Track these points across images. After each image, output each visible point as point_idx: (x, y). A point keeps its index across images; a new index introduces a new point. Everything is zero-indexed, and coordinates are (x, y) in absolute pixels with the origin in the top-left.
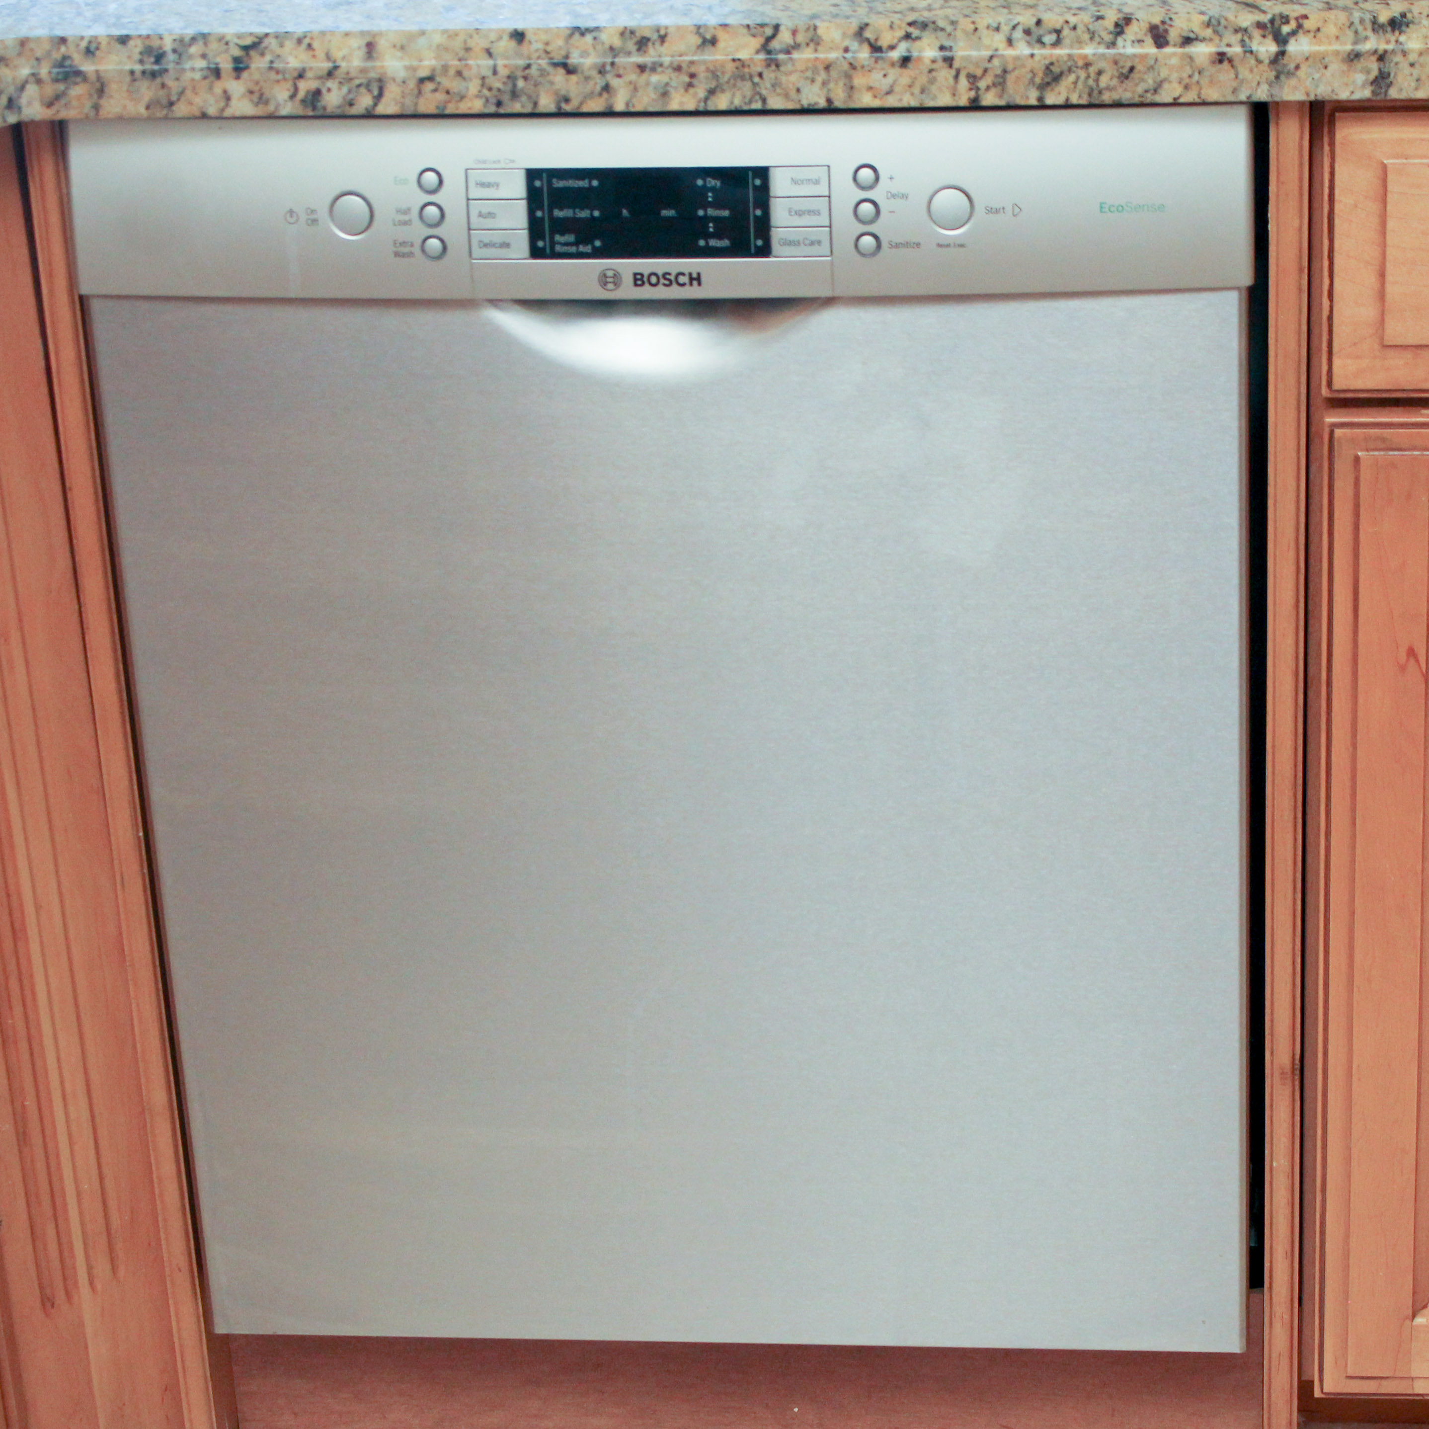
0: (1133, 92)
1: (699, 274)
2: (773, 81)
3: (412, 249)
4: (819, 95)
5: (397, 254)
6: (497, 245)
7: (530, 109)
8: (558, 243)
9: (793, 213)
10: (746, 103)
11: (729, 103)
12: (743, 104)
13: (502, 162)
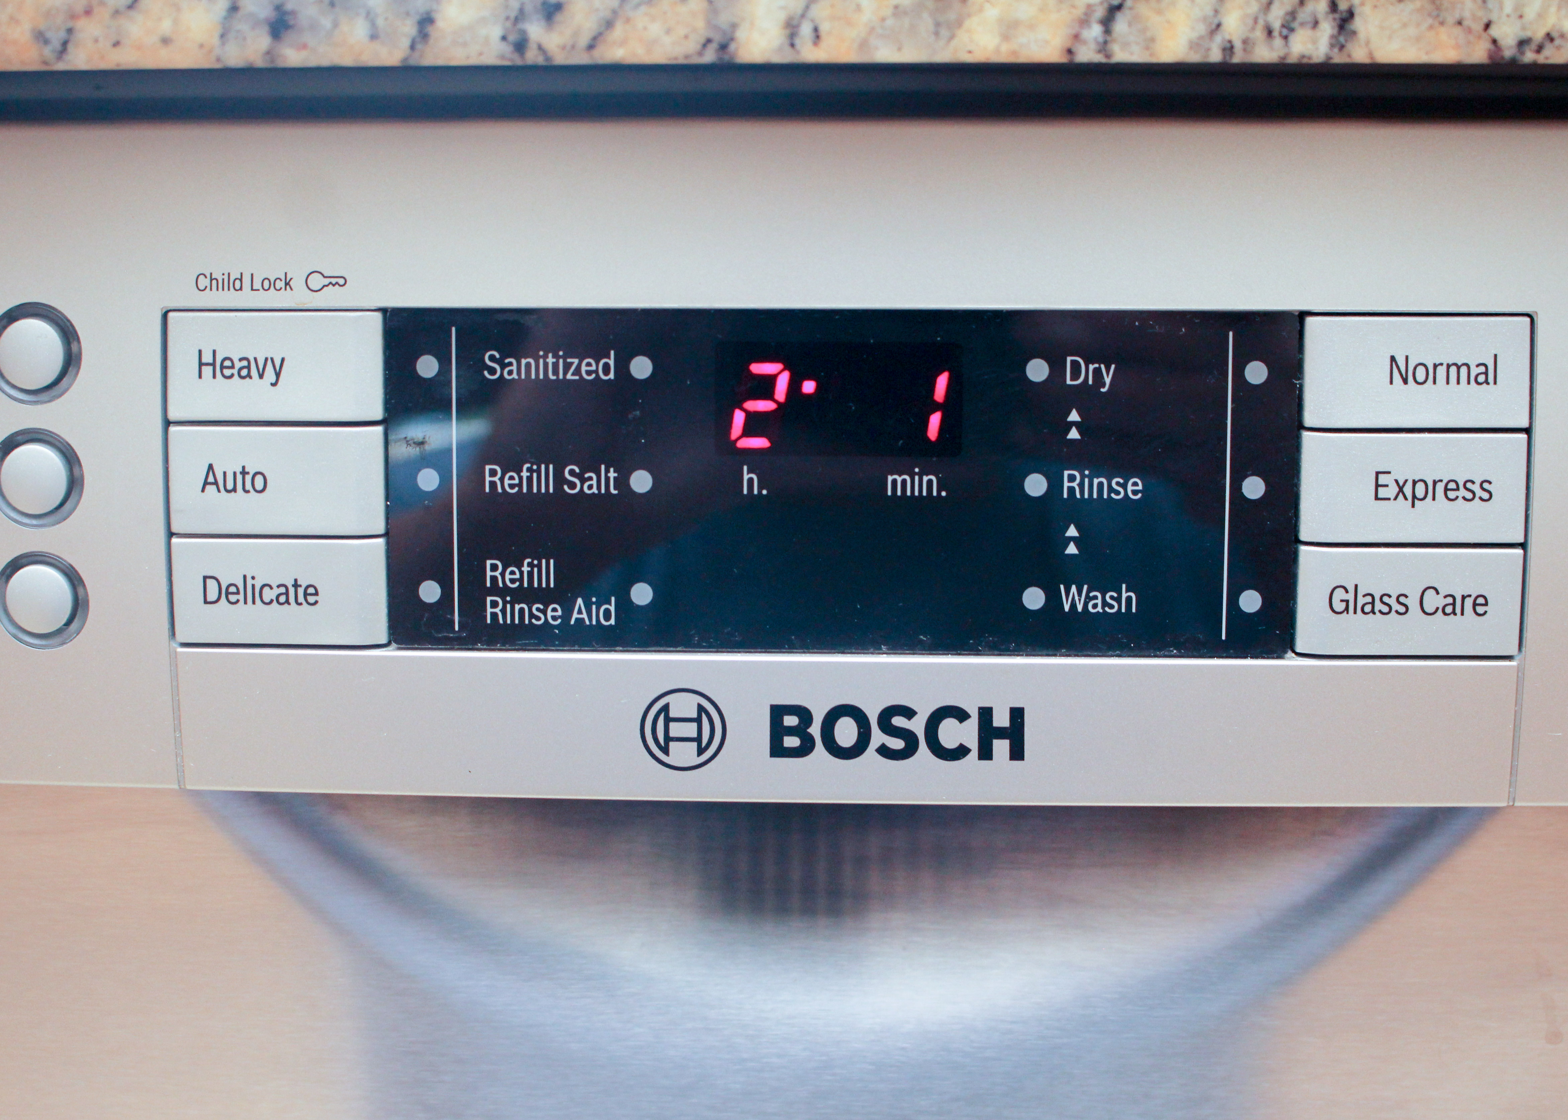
1: (1017, 714)
6: (268, 595)
7: (405, 43)
8: (495, 590)
9: (1393, 490)
10: (1270, 32)
11: (1202, 29)
12: (1259, 34)
13: (298, 283)
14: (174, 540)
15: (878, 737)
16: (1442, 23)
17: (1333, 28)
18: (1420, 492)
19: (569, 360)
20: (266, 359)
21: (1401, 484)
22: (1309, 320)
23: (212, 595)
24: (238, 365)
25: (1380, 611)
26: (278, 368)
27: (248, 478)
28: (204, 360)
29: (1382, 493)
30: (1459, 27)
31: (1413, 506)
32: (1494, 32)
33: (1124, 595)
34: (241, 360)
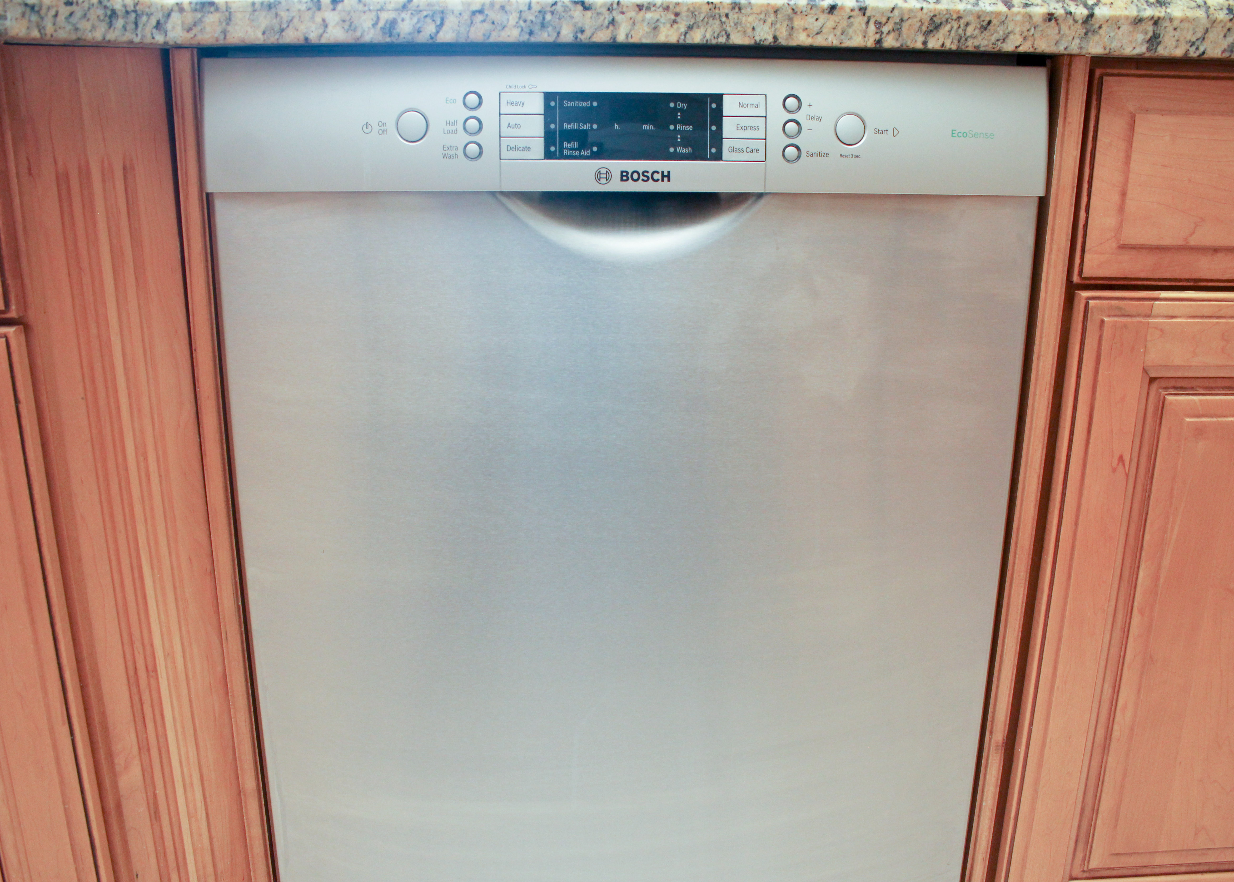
0: (989, 40)
1: (669, 172)
2: (736, 21)
3: (457, 152)
4: (768, 33)
5: (445, 156)
6: (520, 149)
7: (554, 37)
8: (566, 148)
9: (740, 128)
10: (714, 38)
11: (702, 37)
12: (712, 38)
13: (527, 87)
14: (502, 138)
15: (642, 177)
16: (746, 37)
17: (726, 37)
18: (745, 129)
19: (581, 102)
20: (521, 102)
21: (742, 127)
22: (724, 96)
23: (509, 149)
24: (515, 103)
25: (739, 152)
26: (523, 104)
27: (517, 126)
28: (508, 102)
29: (738, 128)
30: (749, 38)
31: (744, 131)
32: (755, 38)
33: (689, 149)
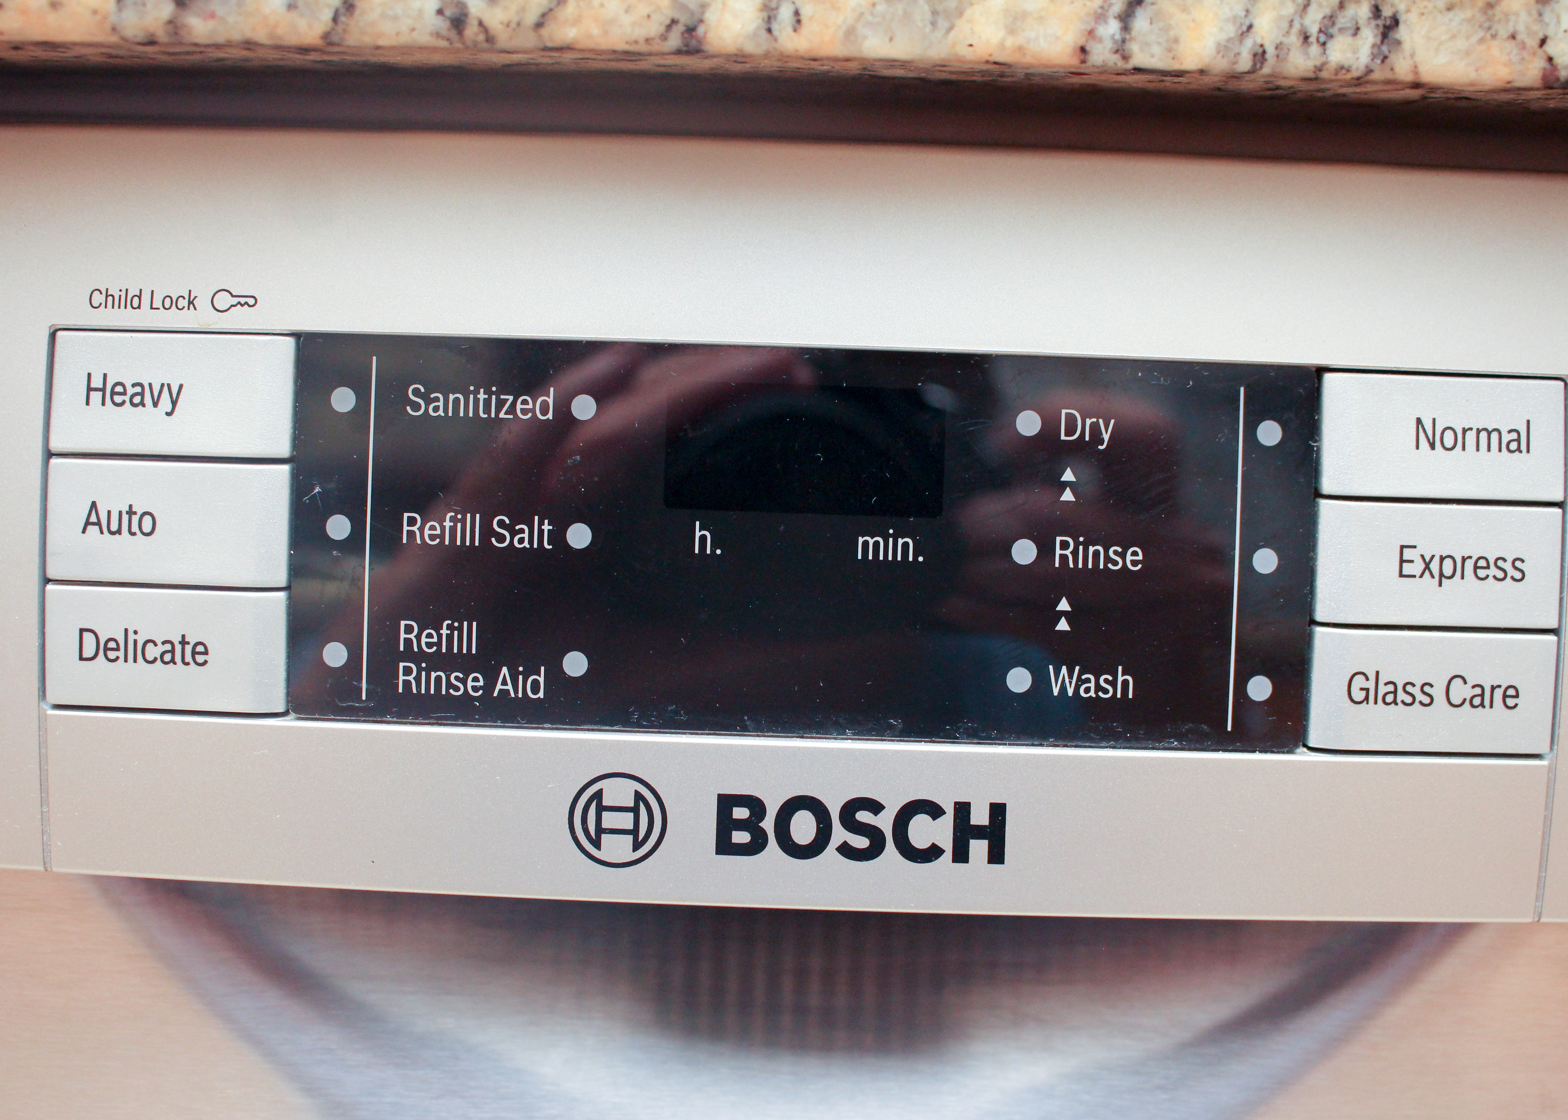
1: (998, 811)
6: (152, 652)
9: (1417, 567)
10: (1306, 38)
11: (1231, 31)
12: (1294, 39)
13: (203, 302)
14: (50, 587)
15: (839, 834)
16: (1494, 37)
17: (1375, 36)
18: (1448, 571)
19: (502, 397)
20: (163, 385)
21: (1427, 560)
22: (1327, 377)
23: (89, 652)
24: (131, 391)
25: (1403, 702)
26: (174, 396)
27: (135, 519)
28: (93, 385)
29: (1407, 569)
30: (1513, 43)
31: (1440, 585)
32: (1551, 48)
33: (1120, 679)
34: (134, 385)
